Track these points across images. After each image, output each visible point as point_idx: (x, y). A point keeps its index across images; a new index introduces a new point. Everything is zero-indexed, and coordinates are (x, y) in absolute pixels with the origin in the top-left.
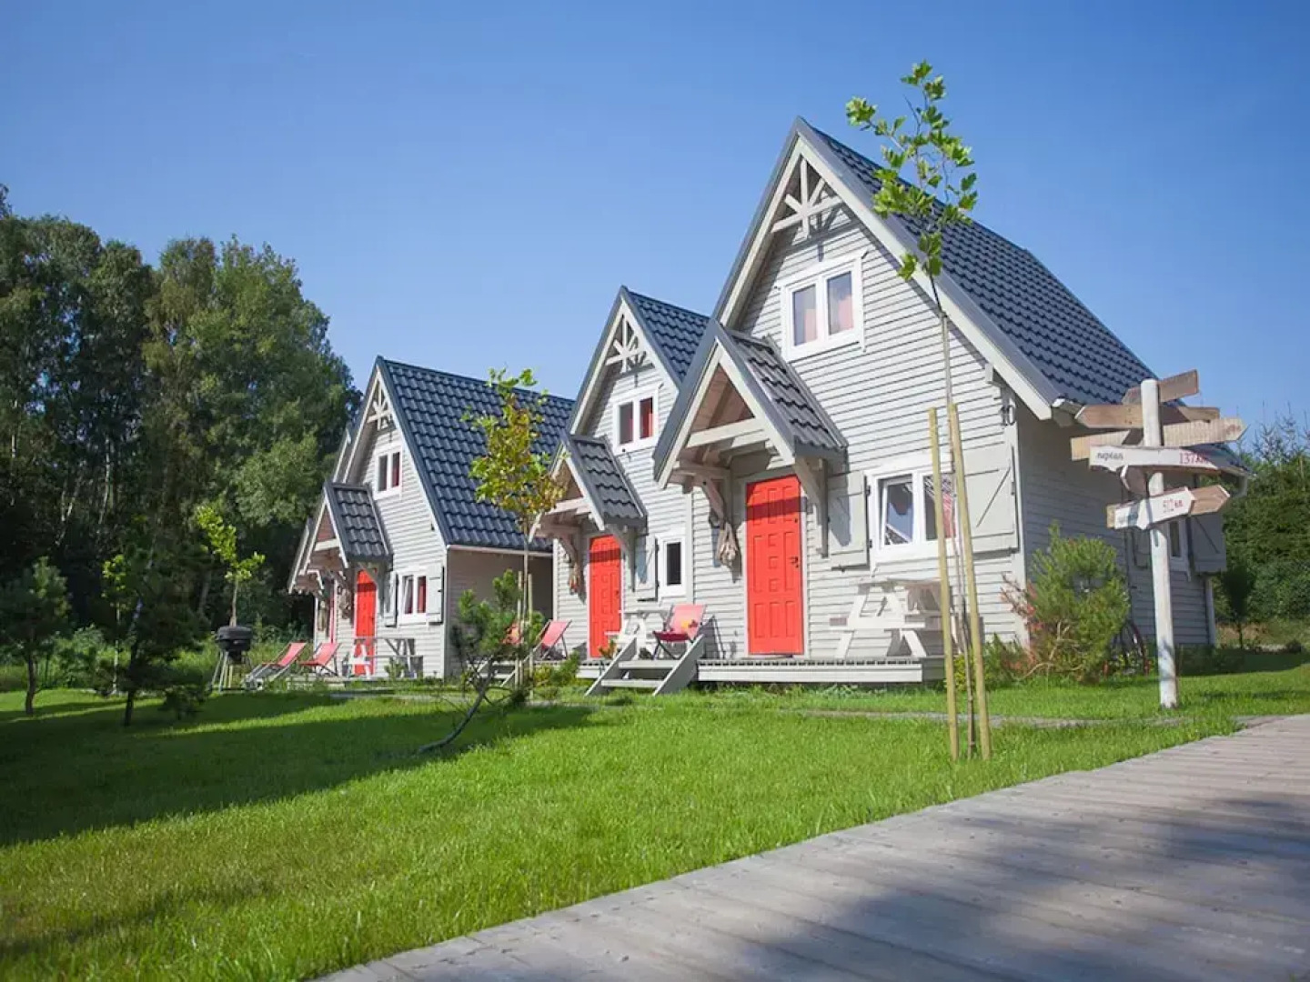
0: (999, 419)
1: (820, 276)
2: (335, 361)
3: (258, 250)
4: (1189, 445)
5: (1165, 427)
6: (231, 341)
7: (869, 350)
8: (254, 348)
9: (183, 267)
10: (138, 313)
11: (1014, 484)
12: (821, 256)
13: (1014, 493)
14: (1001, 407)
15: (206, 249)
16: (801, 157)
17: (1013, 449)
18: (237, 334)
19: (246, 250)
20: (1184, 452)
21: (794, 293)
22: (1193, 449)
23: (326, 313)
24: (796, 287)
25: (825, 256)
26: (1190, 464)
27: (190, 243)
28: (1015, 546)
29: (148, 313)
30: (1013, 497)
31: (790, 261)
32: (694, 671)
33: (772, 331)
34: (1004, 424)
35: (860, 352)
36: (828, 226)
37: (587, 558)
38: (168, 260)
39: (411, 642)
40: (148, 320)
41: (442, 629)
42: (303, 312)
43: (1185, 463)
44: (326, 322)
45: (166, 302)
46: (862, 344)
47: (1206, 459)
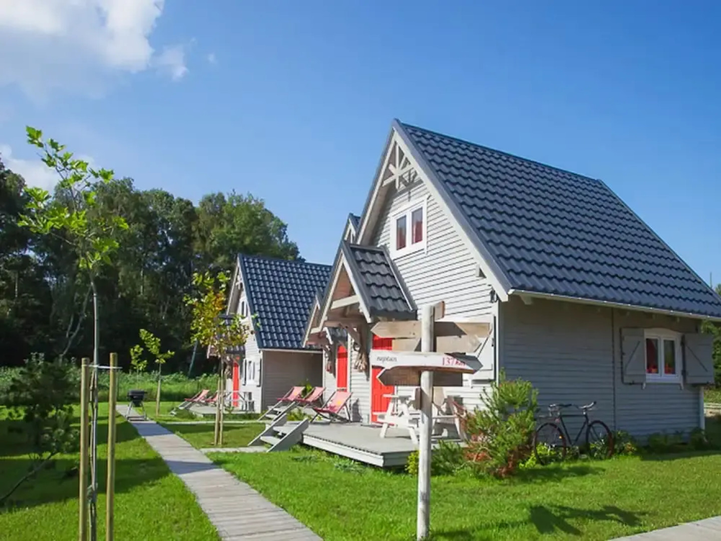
0: (489, 298)
1: (408, 210)
2: (291, 244)
3: (245, 196)
4: (451, 352)
5: (438, 339)
6: (231, 240)
7: (429, 254)
8: (242, 242)
9: (209, 207)
10: (189, 229)
11: (494, 340)
12: (409, 198)
13: (494, 345)
14: (490, 291)
15: (221, 198)
16: (396, 143)
17: (495, 318)
18: (234, 236)
19: (240, 197)
20: (446, 356)
21: (398, 220)
22: (454, 355)
23: (285, 223)
24: (399, 216)
25: (412, 198)
26: (450, 366)
27: (213, 195)
28: (492, 378)
29: (194, 228)
30: (493, 348)
31: (396, 201)
32: (301, 438)
33: (386, 242)
34: (491, 302)
35: (424, 255)
36: (413, 181)
37: (337, 356)
38: (203, 204)
39: (250, 394)
40: (194, 232)
41: (260, 389)
42: (273, 222)
43: (447, 365)
44: (286, 226)
45: (201, 223)
46: (425, 251)
47: (464, 363)
